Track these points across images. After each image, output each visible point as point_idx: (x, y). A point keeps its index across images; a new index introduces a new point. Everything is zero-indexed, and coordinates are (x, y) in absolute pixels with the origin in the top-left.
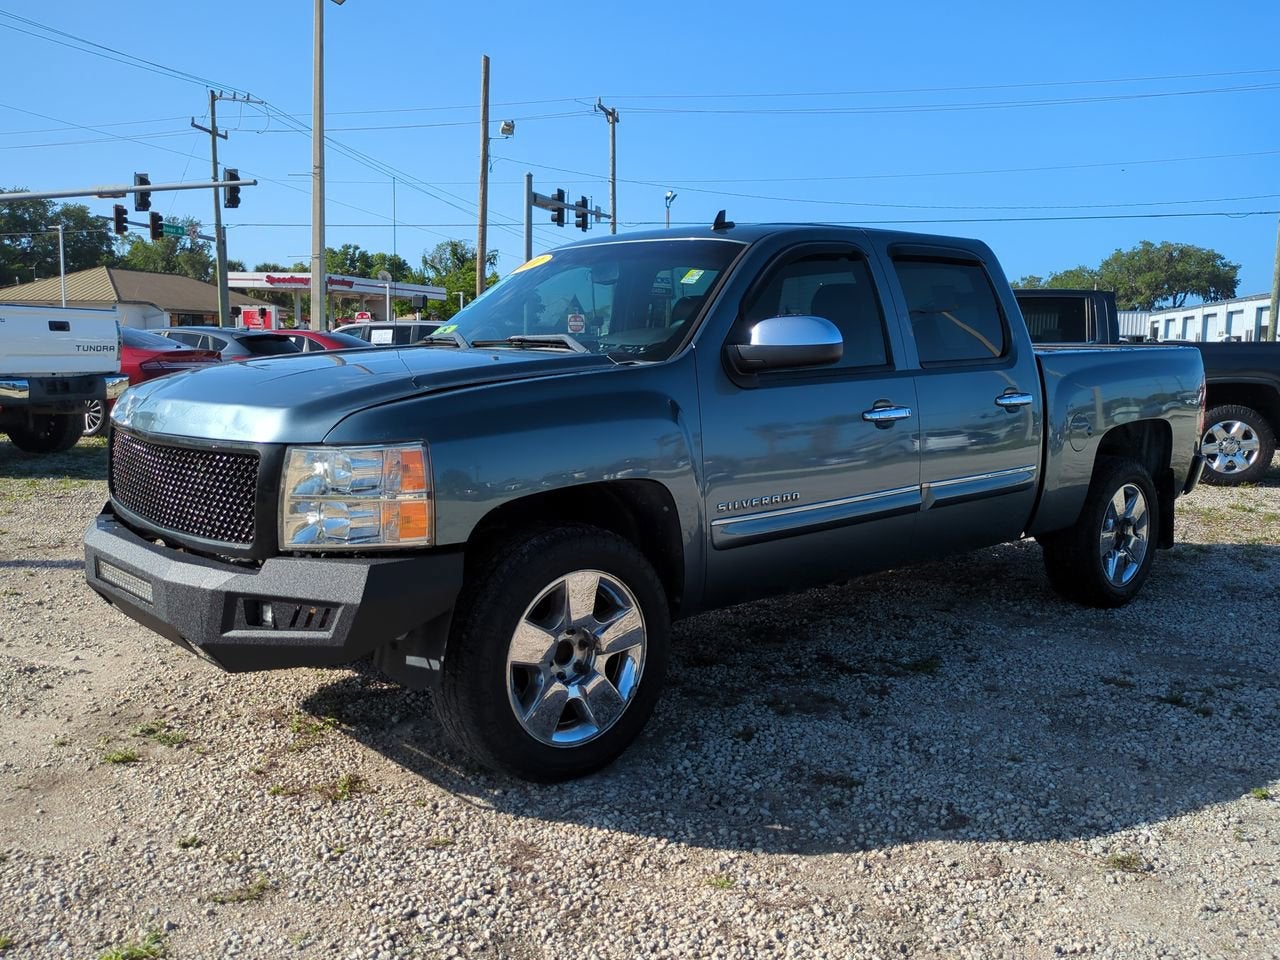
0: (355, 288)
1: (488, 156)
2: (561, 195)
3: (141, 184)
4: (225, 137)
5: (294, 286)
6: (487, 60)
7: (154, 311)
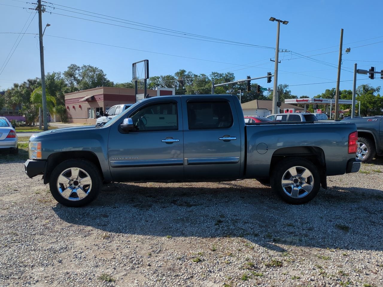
0: (323, 102)
1: (341, 60)
2: (373, 69)
3: (249, 79)
4: (280, 62)
5: (304, 102)
6: (342, 30)
7: (267, 111)
